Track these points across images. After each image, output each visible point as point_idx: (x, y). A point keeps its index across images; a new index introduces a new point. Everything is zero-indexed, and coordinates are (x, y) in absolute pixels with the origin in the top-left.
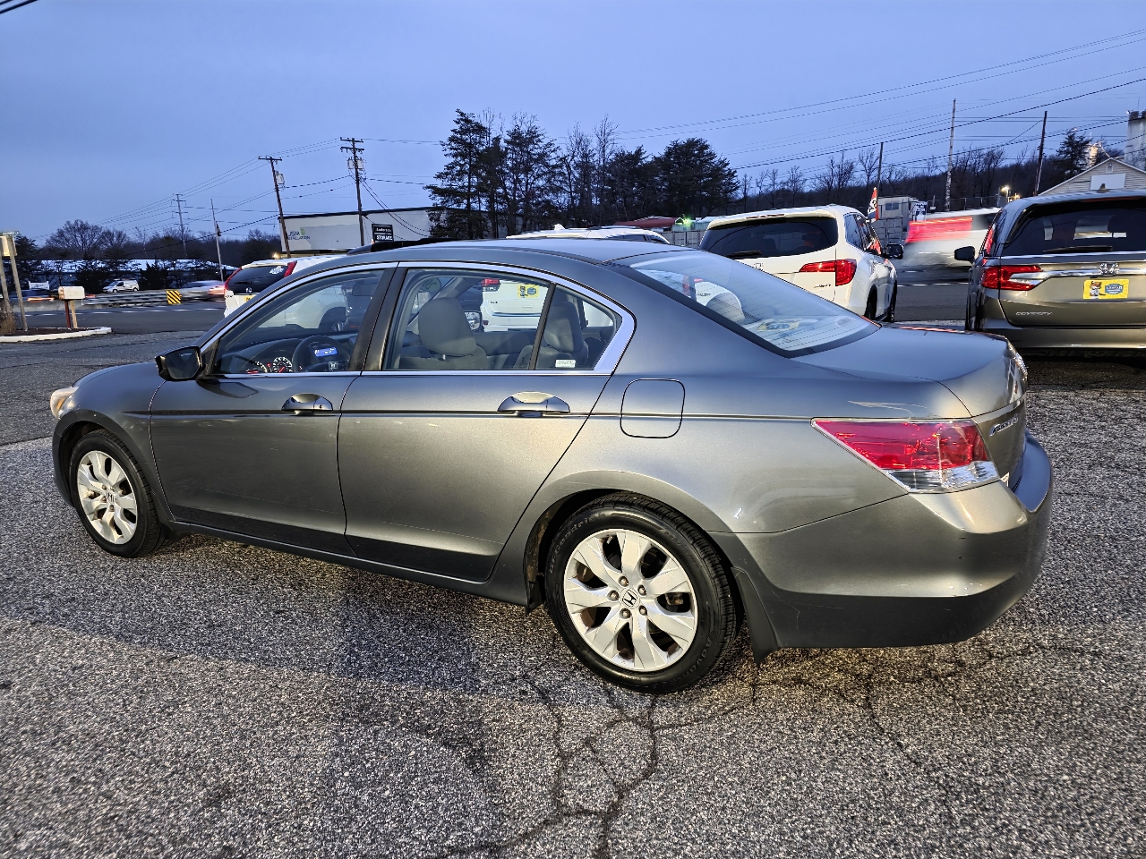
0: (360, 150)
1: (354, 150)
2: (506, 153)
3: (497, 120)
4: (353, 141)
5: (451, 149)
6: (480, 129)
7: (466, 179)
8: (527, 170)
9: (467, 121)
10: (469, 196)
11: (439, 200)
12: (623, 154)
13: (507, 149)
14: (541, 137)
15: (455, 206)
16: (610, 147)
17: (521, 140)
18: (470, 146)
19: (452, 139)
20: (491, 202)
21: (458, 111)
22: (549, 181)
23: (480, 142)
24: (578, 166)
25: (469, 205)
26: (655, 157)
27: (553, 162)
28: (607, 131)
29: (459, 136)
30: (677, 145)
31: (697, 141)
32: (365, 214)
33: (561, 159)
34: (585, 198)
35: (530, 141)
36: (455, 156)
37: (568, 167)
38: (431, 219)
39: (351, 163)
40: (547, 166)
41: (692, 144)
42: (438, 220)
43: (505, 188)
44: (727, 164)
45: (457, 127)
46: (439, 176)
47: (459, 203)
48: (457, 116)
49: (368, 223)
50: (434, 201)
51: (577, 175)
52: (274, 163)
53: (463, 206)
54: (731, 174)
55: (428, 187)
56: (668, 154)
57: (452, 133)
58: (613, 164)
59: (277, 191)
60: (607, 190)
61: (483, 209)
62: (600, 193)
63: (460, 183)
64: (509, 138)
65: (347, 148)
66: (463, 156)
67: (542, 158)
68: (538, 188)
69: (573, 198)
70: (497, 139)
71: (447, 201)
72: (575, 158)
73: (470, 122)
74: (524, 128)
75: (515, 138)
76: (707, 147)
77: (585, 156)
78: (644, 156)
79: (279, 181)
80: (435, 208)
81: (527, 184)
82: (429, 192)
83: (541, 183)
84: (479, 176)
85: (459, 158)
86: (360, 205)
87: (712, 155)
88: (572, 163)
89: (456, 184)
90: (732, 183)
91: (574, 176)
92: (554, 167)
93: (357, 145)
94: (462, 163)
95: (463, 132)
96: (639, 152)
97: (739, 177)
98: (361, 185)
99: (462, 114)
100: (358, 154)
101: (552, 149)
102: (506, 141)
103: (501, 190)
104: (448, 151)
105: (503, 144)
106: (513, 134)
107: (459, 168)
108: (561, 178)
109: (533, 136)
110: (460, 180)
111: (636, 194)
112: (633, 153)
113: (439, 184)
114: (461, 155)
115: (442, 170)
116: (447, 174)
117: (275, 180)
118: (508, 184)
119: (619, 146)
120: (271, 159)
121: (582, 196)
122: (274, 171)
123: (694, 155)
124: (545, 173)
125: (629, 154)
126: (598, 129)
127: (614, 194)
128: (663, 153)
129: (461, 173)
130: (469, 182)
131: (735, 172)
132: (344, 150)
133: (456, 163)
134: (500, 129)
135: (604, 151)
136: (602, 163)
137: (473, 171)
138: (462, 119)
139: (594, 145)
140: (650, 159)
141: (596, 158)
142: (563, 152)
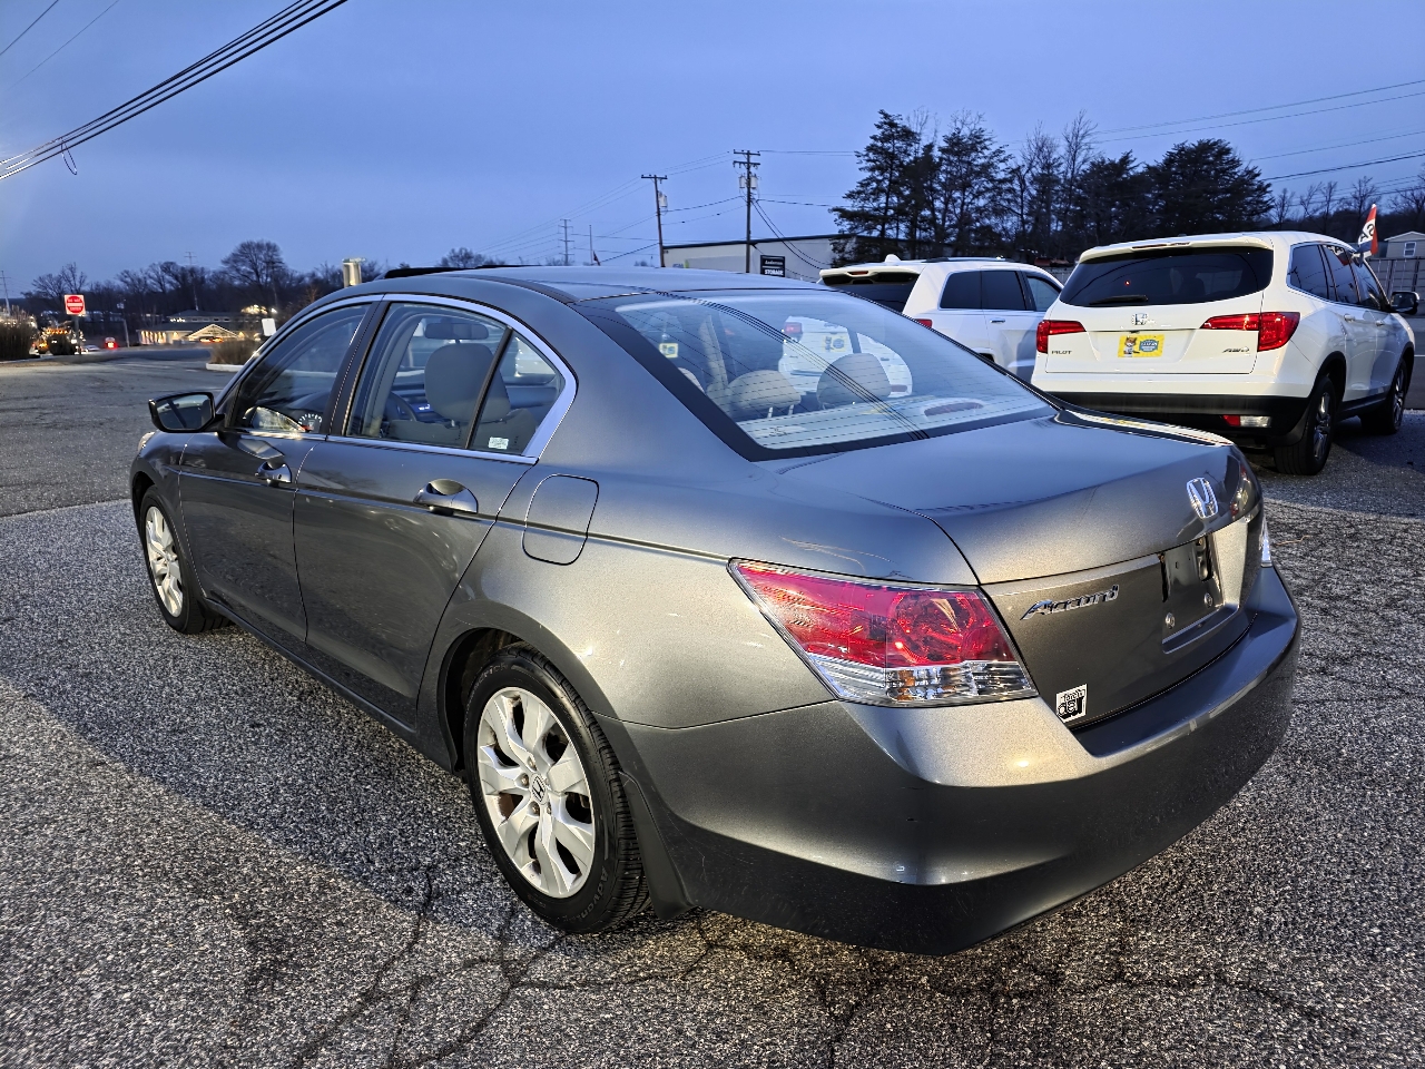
0: (755, 164)
1: (749, 164)
2: (940, 164)
3: (931, 124)
4: (748, 154)
5: (868, 161)
6: (908, 135)
7: (883, 199)
8: (965, 187)
9: (892, 125)
10: (885, 220)
11: (846, 226)
12: (1103, 162)
13: (941, 159)
14: (987, 143)
15: (865, 234)
16: (1083, 153)
17: (959, 147)
18: (892, 156)
19: (869, 149)
20: (913, 227)
21: (882, 112)
22: (993, 199)
23: (905, 152)
24: (1036, 179)
25: (883, 232)
26: (1148, 167)
27: (1001, 176)
28: (1081, 132)
29: (879, 144)
30: (1183, 149)
31: (1215, 143)
32: (754, 243)
33: (1013, 171)
34: (1041, 220)
35: (973, 148)
36: (872, 169)
37: (1022, 182)
38: (834, 250)
39: (744, 181)
40: (992, 180)
41: (1205, 147)
42: (842, 251)
43: (933, 210)
44: (1258, 175)
45: (878, 132)
46: (850, 196)
47: (870, 229)
48: (879, 119)
49: (756, 253)
50: (840, 227)
51: (1034, 192)
52: (658, 182)
53: (875, 234)
54: (1263, 189)
55: (835, 210)
56: (1170, 161)
57: (872, 141)
58: (1086, 176)
59: (659, 215)
60: (1072, 211)
61: (901, 236)
62: (1062, 216)
63: (875, 204)
64: (944, 145)
65: (740, 163)
66: (882, 170)
67: (985, 169)
68: (978, 209)
69: (1024, 222)
70: (929, 148)
71: (856, 227)
72: (1033, 169)
73: (895, 125)
74: (965, 132)
75: (957, 144)
76: (1228, 151)
77: (1048, 166)
78: (1131, 165)
79: (662, 204)
80: (842, 236)
81: (963, 203)
82: (835, 215)
83: (981, 202)
84: (900, 195)
85: (877, 173)
86: (749, 232)
87: (1235, 163)
88: (1029, 175)
89: (870, 206)
90: (1261, 202)
91: (1030, 194)
92: (1003, 181)
93: (753, 159)
94: (880, 178)
95: (885, 139)
96: (1125, 160)
97: (1275, 193)
98: (752, 208)
99: (886, 116)
100: (752, 169)
101: (1002, 156)
102: (943, 150)
103: (927, 213)
104: (864, 164)
105: (936, 153)
106: (951, 139)
107: (874, 185)
108: (1009, 196)
109: (977, 141)
110: (874, 200)
111: (1116, 217)
112: (1117, 161)
113: (849, 205)
114: (878, 168)
115: (854, 187)
116: (859, 193)
117: (658, 202)
118: (938, 204)
119: (1096, 152)
120: (655, 177)
121: (1037, 219)
122: (657, 192)
123: (1209, 163)
124: (988, 190)
125: (1112, 163)
126: (1069, 130)
127: (1084, 217)
128: (1161, 160)
129: (877, 192)
130: (887, 203)
131: (1269, 185)
132: (737, 165)
133: (872, 179)
134: (933, 134)
135: (1074, 160)
136: (1069, 175)
137: (894, 188)
138: (885, 123)
139: (1061, 151)
140: (1140, 170)
141: (1062, 169)
142: (1018, 161)
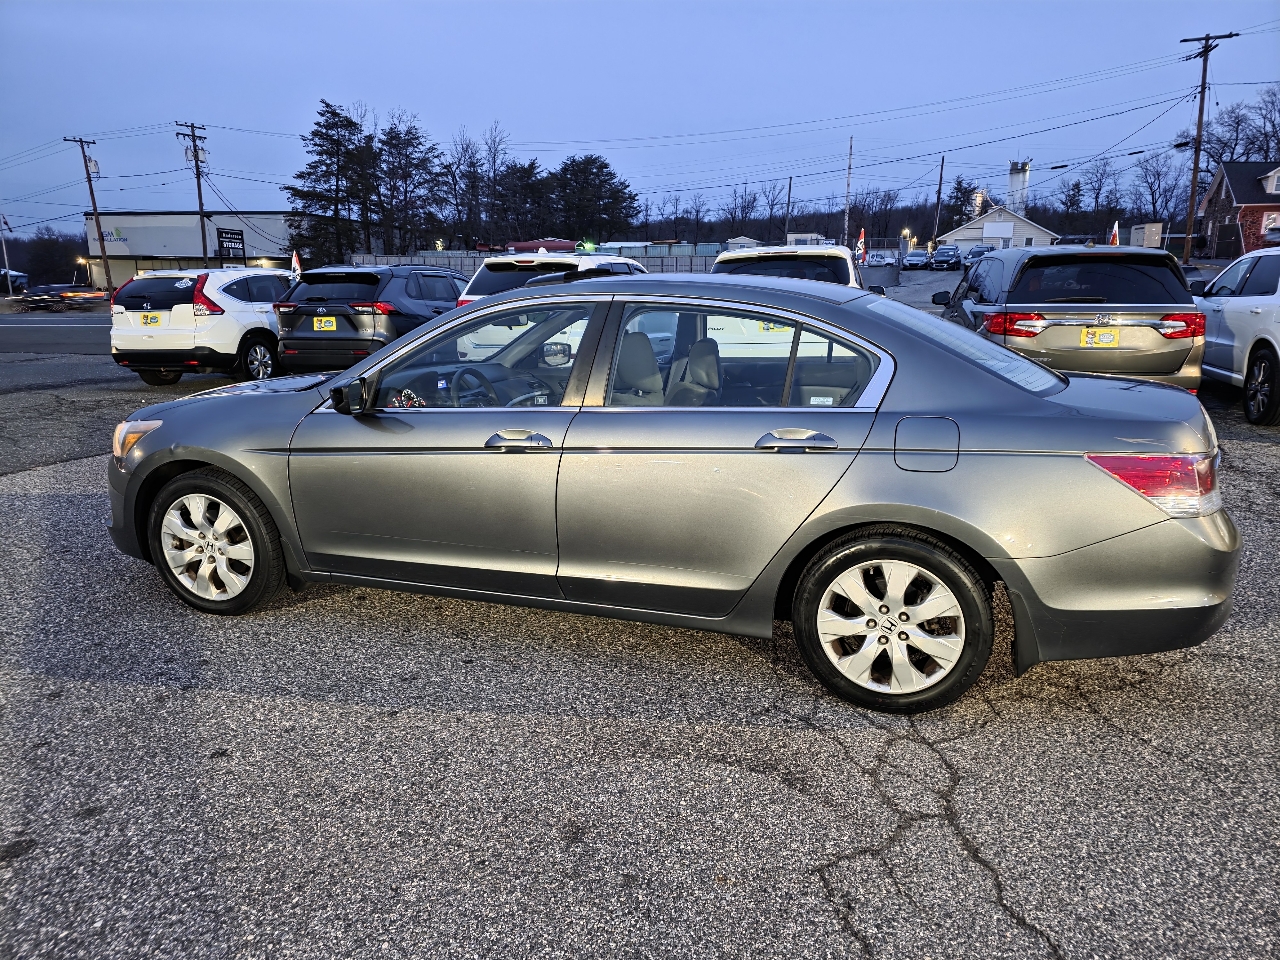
0: (200, 138)
1: (194, 138)
2: (380, 154)
3: (370, 117)
4: (192, 126)
5: (315, 145)
6: (350, 125)
7: (333, 181)
8: (406, 176)
9: (335, 114)
10: (337, 201)
11: (299, 204)
12: (515, 166)
13: (381, 150)
14: (422, 140)
15: (320, 212)
16: (501, 157)
17: (398, 141)
18: (338, 143)
19: (315, 134)
20: (364, 210)
21: (323, 101)
22: (431, 190)
23: (350, 140)
24: (463, 175)
25: (336, 211)
26: (550, 173)
27: (437, 170)
28: (497, 140)
29: (324, 131)
30: (574, 161)
31: (596, 159)
32: (209, 215)
33: (445, 167)
34: (473, 212)
35: (409, 143)
36: (320, 154)
37: (454, 177)
38: (290, 226)
39: (190, 154)
40: (430, 173)
41: (590, 161)
42: (298, 227)
43: (379, 195)
44: (628, 186)
45: (322, 120)
46: (301, 176)
47: (325, 208)
48: (321, 107)
49: (211, 227)
50: (293, 205)
51: (463, 186)
52: (85, 147)
53: (330, 213)
54: (633, 198)
55: (287, 188)
56: (565, 169)
57: (316, 127)
58: (504, 176)
59: (90, 180)
60: (498, 205)
61: (354, 217)
62: (491, 208)
63: (326, 187)
64: (383, 137)
65: (184, 135)
66: (330, 154)
67: (423, 164)
68: (420, 197)
69: (459, 212)
70: (370, 138)
71: (309, 206)
72: (461, 167)
73: (338, 115)
74: (402, 128)
75: (392, 138)
76: (606, 166)
77: (472, 165)
78: (538, 170)
79: (92, 168)
80: (294, 213)
81: (406, 192)
82: (287, 194)
83: (422, 192)
84: (348, 179)
85: (325, 157)
86: (201, 205)
87: (612, 175)
88: (458, 171)
89: (321, 187)
90: (632, 207)
91: (460, 188)
92: (437, 175)
93: (198, 133)
94: (328, 162)
95: (328, 126)
96: (532, 166)
97: (640, 201)
98: (202, 180)
99: (328, 105)
100: (198, 142)
101: (436, 154)
102: (380, 141)
103: (374, 197)
104: (310, 148)
105: (377, 145)
106: (389, 133)
107: (324, 168)
108: (445, 188)
109: (412, 138)
110: (325, 182)
111: (530, 212)
112: (526, 166)
113: (299, 184)
114: (326, 152)
115: (304, 169)
116: (309, 174)
117: (86, 166)
118: (382, 190)
119: (511, 157)
120: (81, 141)
121: (470, 209)
122: (85, 156)
123: (593, 174)
124: (426, 181)
125: (523, 167)
126: (488, 136)
127: (505, 211)
128: (559, 168)
129: (327, 175)
130: (337, 185)
131: (636, 195)
132: (181, 137)
133: (321, 162)
134: (374, 125)
135: (494, 162)
136: (492, 174)
137: (341, 172)
138: (328, 112)
139: (482, 154)
140: (544, 174)
141: (484, 168)
142: (448, 159)
